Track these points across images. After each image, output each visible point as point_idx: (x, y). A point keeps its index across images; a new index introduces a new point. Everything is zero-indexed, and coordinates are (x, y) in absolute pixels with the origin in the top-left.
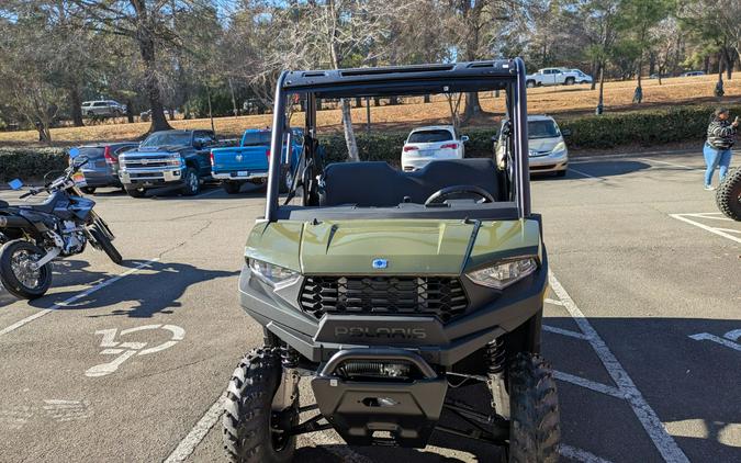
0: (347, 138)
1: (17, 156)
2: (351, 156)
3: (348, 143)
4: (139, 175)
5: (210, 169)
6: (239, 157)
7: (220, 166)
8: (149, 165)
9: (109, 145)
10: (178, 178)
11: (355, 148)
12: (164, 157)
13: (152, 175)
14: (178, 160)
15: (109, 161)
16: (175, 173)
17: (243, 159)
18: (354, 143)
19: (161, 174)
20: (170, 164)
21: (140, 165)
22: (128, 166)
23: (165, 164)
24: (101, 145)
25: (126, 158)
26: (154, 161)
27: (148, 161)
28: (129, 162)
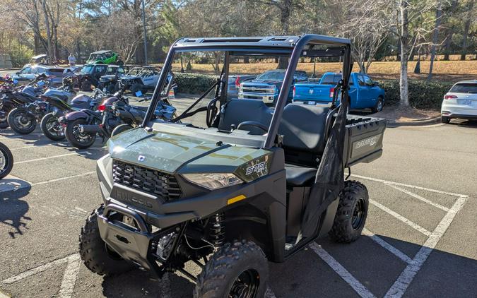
0: (401, 84)
1: (198, 79)
2: (401, 98)
3: (401, 87)
4: (249, 97)
5: (292, 98)
6: (311, 91)
7: (298, 96)
8: (256, 91)
9: (240, 76)
10: (272, 101)
11: (406, 91)
12: (265, 87)
13: (256, 98)
14: (274, 89)
15: (237, 86)
16: (270, 98)
17: (314, 93)
18: (406, 88)
19: (261, 98)
20: (268, 92)
21: (250, 91)
22: (244, 90)
23: (265, 91)
24: (236, 76)
25: (244, 86)
26: (259, 89)
27: (255, 89)
28: (245, 88)
